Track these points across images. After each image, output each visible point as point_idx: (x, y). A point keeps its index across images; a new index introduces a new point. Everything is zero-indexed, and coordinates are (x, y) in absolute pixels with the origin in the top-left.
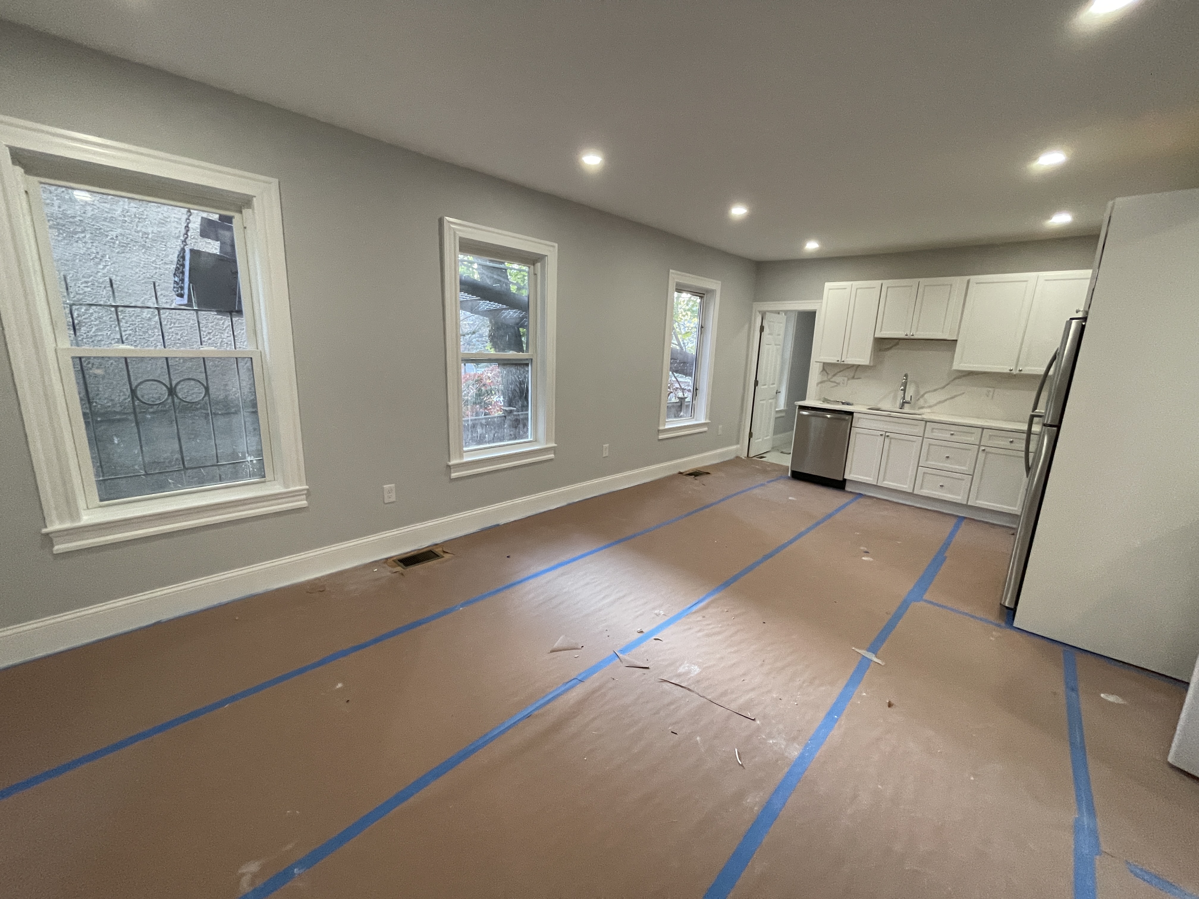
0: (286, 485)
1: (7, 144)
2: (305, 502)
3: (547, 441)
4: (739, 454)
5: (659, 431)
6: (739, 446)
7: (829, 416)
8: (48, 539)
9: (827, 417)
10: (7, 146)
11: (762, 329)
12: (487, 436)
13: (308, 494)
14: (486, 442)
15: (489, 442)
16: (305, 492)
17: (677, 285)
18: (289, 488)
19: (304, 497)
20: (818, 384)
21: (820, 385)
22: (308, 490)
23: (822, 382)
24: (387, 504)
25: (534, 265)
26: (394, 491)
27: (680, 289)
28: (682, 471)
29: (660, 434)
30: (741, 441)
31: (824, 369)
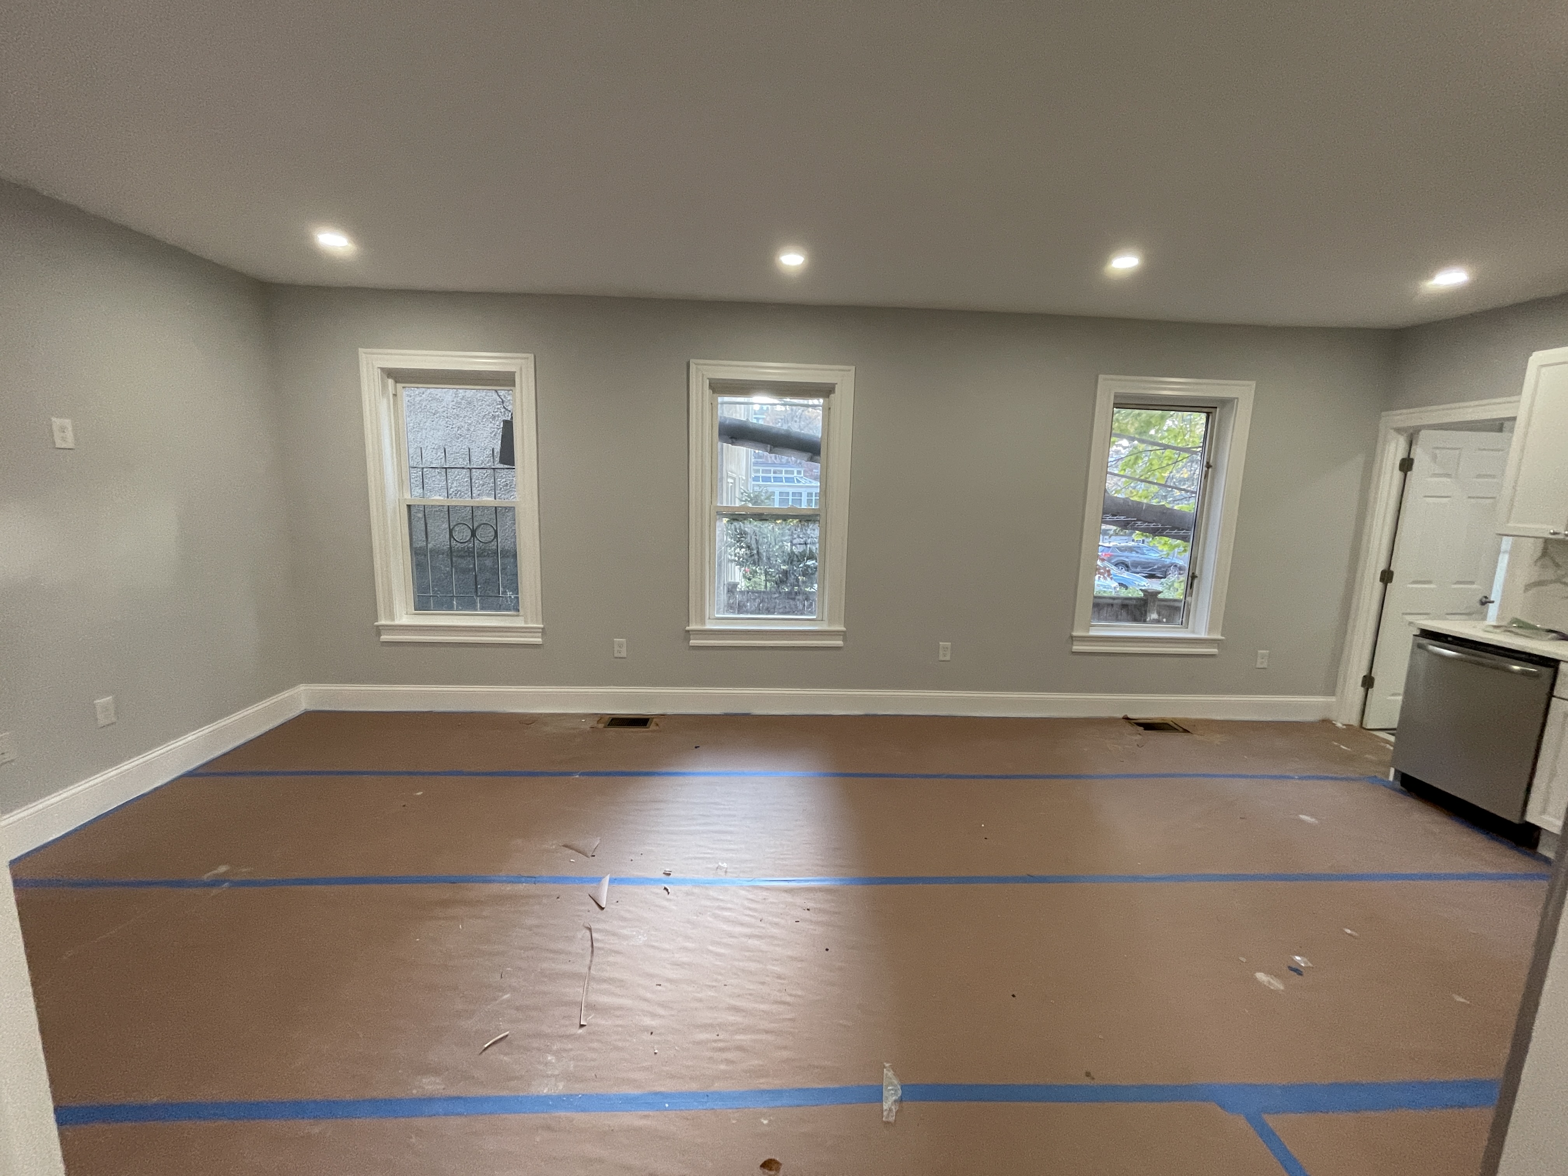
0: (526, 622)
1: (379, 366)
2: (540, 640)
3: (830, 622)
4: (1332, 716)
5: (1072, 637)
6: (1333, 699)
7: (1516, 668)
8: (379, 630)
9: (1513, 672)
10: (379, 368)
11: (1406, 465)
12: (748, 604)
13: (543, 631)
14: (747, 612)
15: (752, 613)
16: (541, 630)
17: (1116, 397)
18: (528, 624)
19: (540, 634)
20: (1528, 587)
21: (1534, 590)
22: (543, 629)
23: (1539, 583)
24: (616, 658)
25: (828, 397)
26: (625, 645)
27: (1122, 403)
28: (1130, 716)
29: (1075, 643)
30: (1338, 690)
31: (1545, 553)
